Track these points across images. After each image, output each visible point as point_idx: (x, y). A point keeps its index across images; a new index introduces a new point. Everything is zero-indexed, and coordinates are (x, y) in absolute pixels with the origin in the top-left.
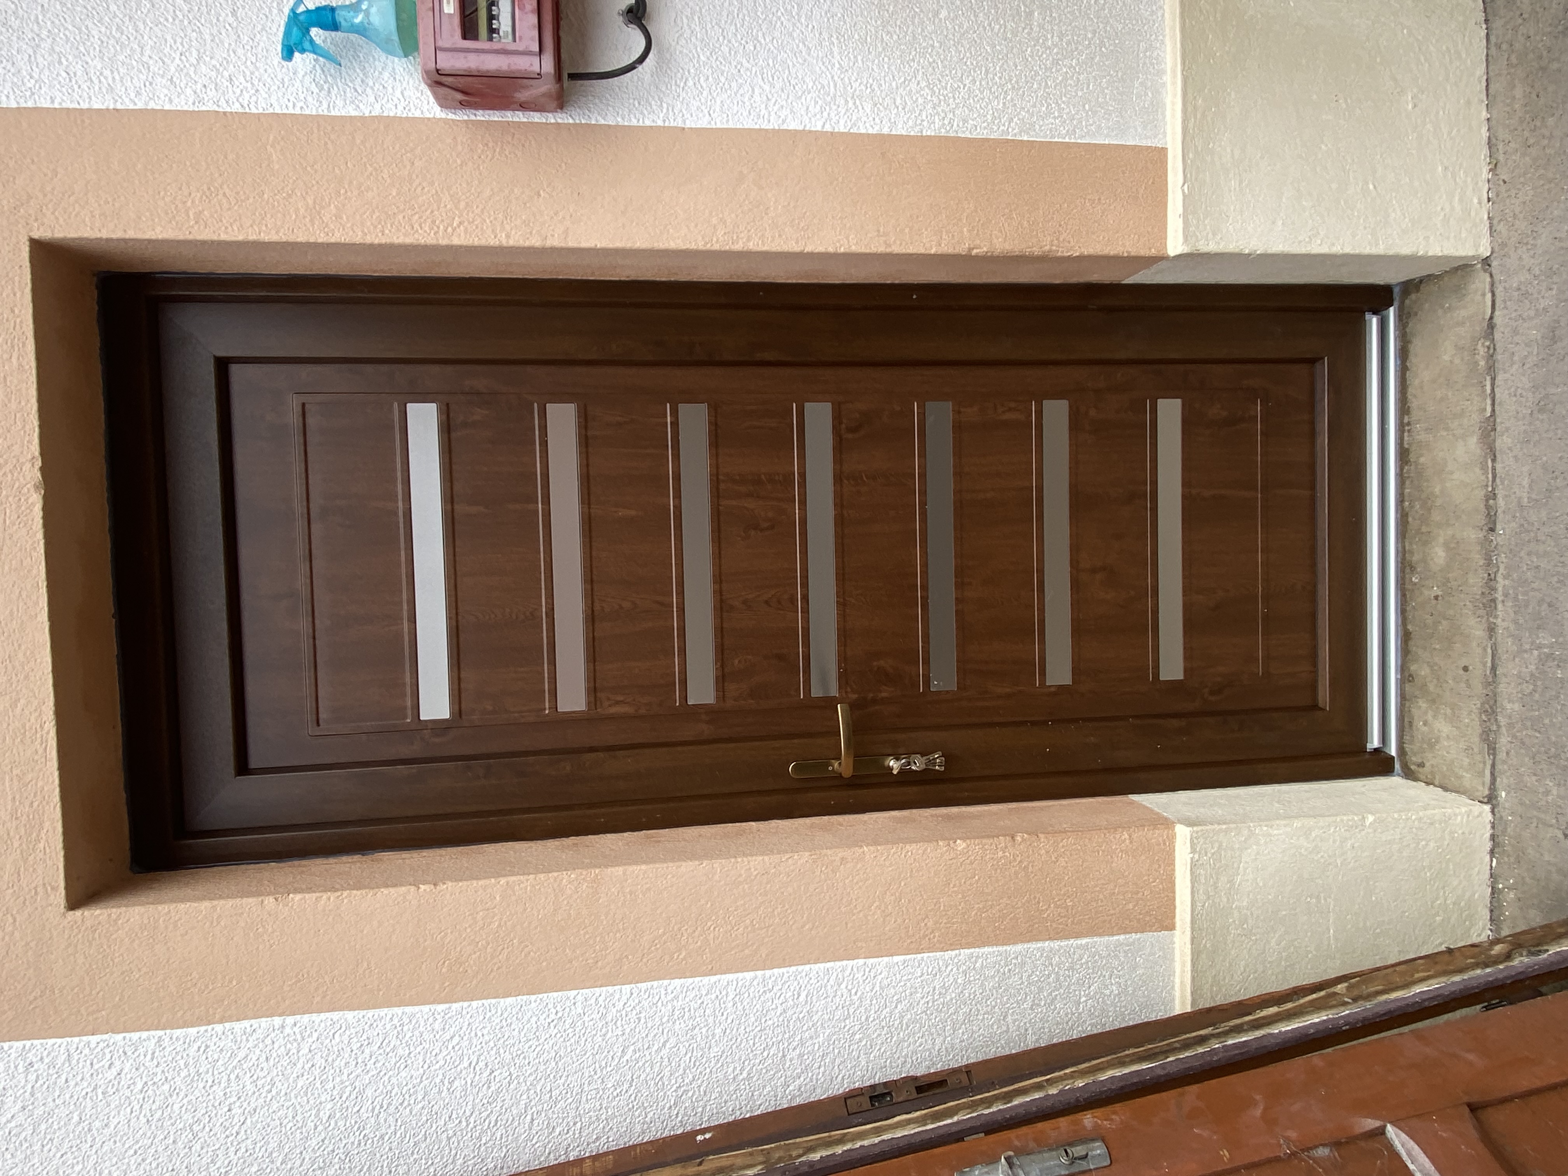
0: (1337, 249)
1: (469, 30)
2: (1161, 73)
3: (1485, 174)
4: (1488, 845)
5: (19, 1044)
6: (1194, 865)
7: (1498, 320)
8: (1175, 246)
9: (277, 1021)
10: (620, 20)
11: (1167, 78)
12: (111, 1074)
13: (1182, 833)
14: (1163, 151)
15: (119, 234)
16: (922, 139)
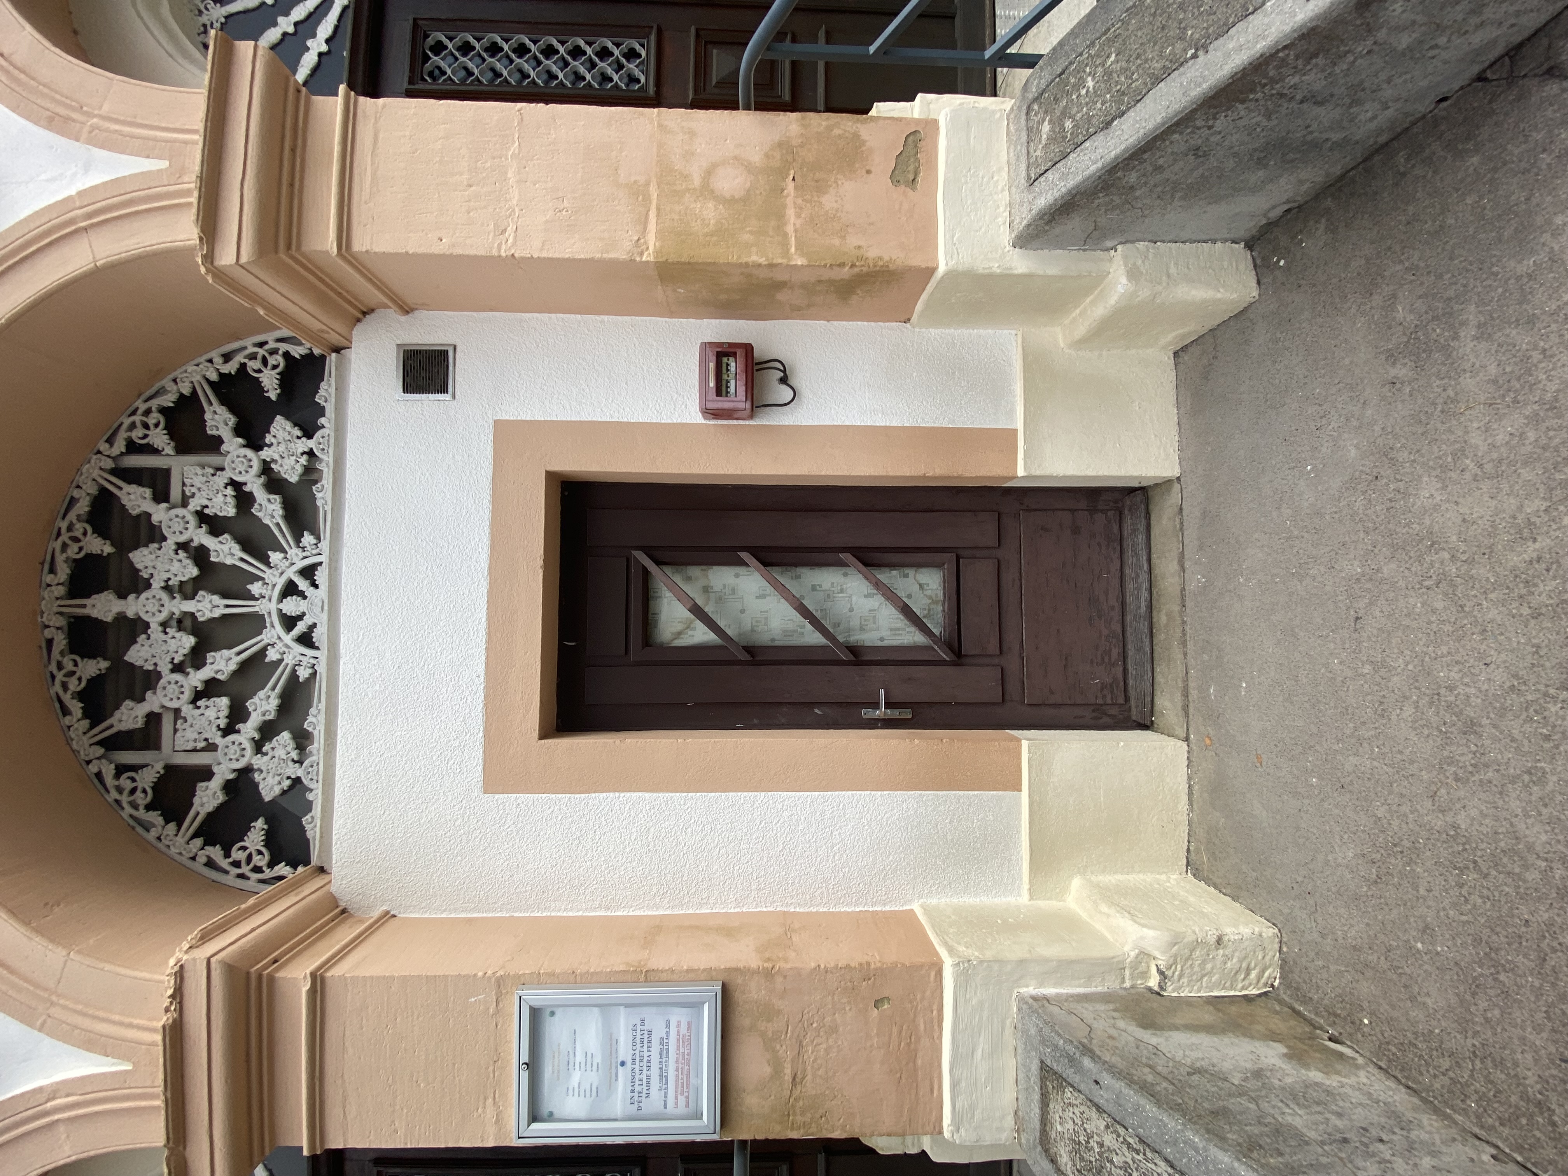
0: (1100, 473)
1: (719, 393)
2: (1014, 397)
3: (1177, 438)
4: (1186, 763)
5: (514, 795)
6: (1030, 759)
7: (1184, 506)
8: (1021, 472)
9: (617, 794)
10: (777, 383)
11: (1018, 398)
12: (549, 812)
13: (1025, 744)
14: (1016, 430)
15: (578, 469)
16: (904, 428)
